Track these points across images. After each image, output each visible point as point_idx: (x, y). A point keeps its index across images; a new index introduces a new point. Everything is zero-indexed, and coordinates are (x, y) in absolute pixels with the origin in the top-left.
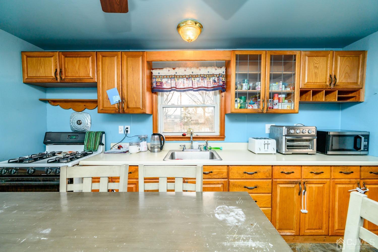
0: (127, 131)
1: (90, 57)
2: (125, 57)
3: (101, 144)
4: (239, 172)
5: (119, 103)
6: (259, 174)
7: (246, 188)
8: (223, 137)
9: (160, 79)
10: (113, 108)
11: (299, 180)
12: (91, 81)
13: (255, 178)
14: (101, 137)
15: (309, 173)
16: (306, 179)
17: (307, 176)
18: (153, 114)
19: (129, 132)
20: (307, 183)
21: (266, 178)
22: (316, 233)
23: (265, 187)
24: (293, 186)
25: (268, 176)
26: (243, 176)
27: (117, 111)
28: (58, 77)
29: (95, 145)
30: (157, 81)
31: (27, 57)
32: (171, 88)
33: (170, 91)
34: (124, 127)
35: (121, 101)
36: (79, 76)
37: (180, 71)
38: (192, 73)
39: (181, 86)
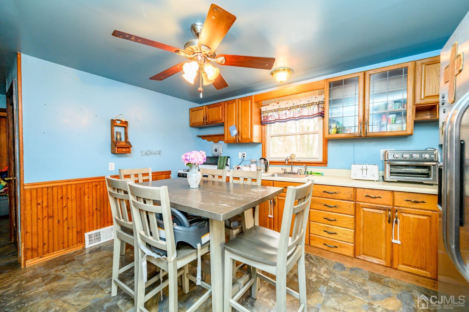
0: (244, 157)
1: (220, 106)
2: (240, 101)
3: (227, 165)
4: (319, 191)
5: (236, 135)
6: (339, 195)
7: (326, 206)
8: (326, 163)
9: (266, 114)
10: (232, 139)
11: (389, 206)
12: (221, 122)
13: (335, 197)
14: (227, 160)
15: (403, 201)
16: (399, 207)
17: (400, 204)
18: (262, 142)
19: (245, 158)
20: (400, 211)
21: (347, 199)
22: (416, 272)
23: (346, 208)
24: (382, 212)
25: (349, 197)
26: (323, 195)
27: (235, 141)
28: (205, 121)
29: (223, 166)
30: (264, 115)
31: (192, 111)
32: (275, 120)
33: (274, 123)
34: (242, 153)
35: (237, 134)
36: (215, 120)
37: (283, 105)
38: (294, 104)
39: (284, 117)
